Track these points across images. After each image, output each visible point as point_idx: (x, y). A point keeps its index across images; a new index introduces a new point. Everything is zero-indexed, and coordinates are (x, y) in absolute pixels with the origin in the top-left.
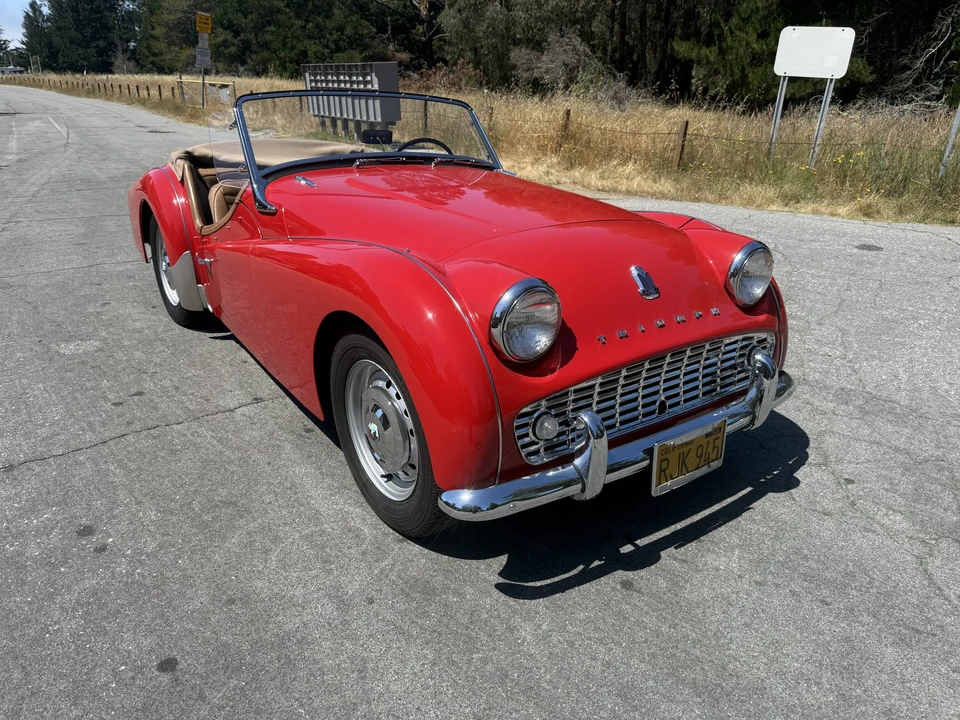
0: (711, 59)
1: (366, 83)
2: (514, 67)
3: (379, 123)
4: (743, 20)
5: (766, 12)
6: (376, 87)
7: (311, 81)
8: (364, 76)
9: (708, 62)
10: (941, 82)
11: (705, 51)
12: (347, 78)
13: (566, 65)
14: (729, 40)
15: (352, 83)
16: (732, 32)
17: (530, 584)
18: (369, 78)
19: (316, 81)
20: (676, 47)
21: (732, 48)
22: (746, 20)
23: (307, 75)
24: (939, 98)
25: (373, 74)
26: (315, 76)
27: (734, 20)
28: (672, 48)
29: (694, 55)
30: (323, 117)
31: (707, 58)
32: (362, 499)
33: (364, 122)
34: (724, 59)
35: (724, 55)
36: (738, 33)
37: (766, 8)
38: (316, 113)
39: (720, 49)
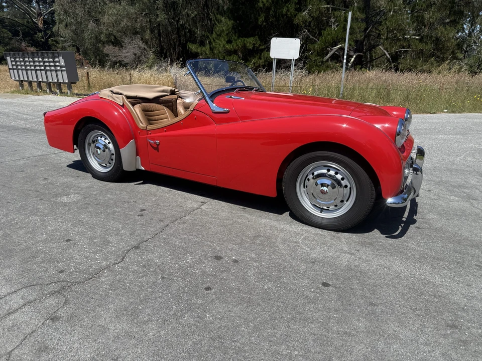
0: (207, 53)
1: (55, 62)
2: (107, 55)
3: (65, 83)
4: (218, 35)
5: (227, 32)
6: (63, 64)
7: (12, 61)
8: (54, 58)
9: (206, 54)
10: (302, 62)
11: (204, 49)
12: (40, 59)
13: (135, 54)
14: (214, 44)
15: (44, 62)
16: (214, 40)
17: (394, 234)
18: (57, 59)
19: (16, 62)
20: (191, 47)
21: (216, 48)
22: (219, 35)
23: (8, 58)
24: (302, 69)
25: (61, 58)
26: (15, 58)
27: (214, 35)
28: (189, 47)
29: (199, 50)
30: (22, 81)
31: (205, 52)
32: (303, 225)
33: (54, 83)
34: (213, 52)
35: (213, 50)
36: (217, 41)
37: (227, 30)
38: (17, 79)
39: (210, 48)
